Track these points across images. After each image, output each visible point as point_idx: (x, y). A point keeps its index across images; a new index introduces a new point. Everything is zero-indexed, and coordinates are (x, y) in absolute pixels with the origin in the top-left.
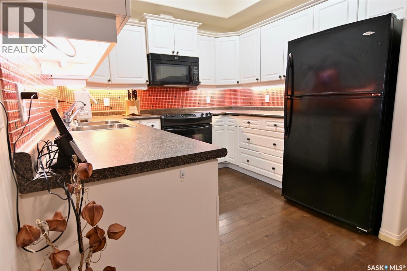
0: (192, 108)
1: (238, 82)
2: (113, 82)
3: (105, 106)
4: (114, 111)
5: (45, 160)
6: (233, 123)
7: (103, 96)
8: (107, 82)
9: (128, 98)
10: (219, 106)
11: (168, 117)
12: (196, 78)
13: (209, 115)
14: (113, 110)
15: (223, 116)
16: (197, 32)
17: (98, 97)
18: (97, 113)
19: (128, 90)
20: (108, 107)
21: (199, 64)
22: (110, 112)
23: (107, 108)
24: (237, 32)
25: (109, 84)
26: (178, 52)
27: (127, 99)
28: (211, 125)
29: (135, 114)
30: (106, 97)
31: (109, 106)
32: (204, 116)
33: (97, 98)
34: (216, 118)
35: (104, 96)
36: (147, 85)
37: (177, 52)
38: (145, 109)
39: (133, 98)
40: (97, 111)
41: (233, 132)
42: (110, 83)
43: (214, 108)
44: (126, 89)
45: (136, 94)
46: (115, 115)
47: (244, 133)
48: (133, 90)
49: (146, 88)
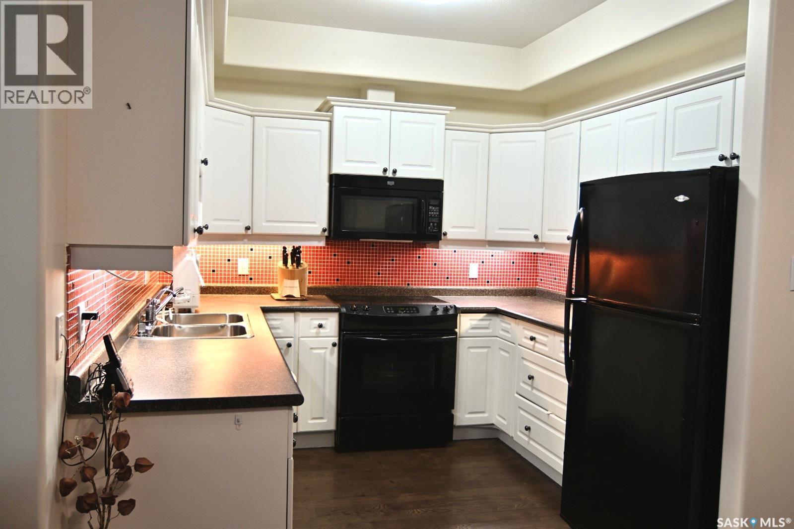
0: (430, 287)
1: (536, 237)
2: (256, 230)
3: (240, 275)
4: (256, 285)
5: (94, 383)
6: (509, 336)
7: (238, 255)
8: (243, 231)
9: (284, 263)
10: (502, 287)
11: (353, 310)
12: (433, 225)
13: (451, 312)
14: (255, 282)
15: (490, 314)
16: (444, 124)
17: (227, 255)
18: (222, 288)
19: (285, 248)
20: (246, 277)
21: (443, 193)
22: (247, 288)
23: (244, 279)
24: (538, 123)
25: (249, 235)
26: (396, 170)
27: (280, 264)
28: (456, 334)
29: (294, 297)
30: (244, 257)
31: (247, 275)
32: (440, 313)
33: (225, 256)
34: (471, 320)
35: (240, 253)
36: (325, 238)
37: (393, 170)
38: (321, 285)
39: (292, 264)
40: (223, 285)
41: (507, 355)
42: (249, 232)
43: (486, 290)
44: (281, 245)
45: (298, 255)
46: (258, 294)
47: (525, 363)
48: (294, 247)
49: (322, 244)
